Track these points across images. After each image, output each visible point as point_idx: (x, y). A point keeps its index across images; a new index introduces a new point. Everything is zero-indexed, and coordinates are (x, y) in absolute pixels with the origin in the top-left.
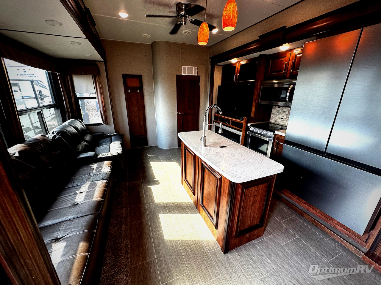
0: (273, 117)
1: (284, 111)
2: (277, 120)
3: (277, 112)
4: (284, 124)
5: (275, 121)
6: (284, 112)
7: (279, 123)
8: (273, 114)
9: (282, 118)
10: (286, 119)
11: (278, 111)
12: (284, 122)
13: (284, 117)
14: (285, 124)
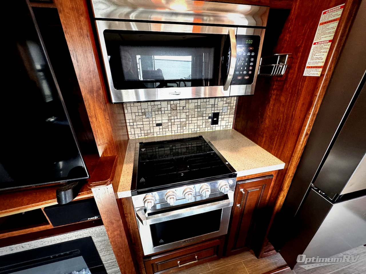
0: (135, 127)
1: (159, 107)
2: (149, 131)
3: (141, 114)
4: (167, 134)
5: (143, 135)
6: (160, 110)
7: (155, 135)
8: (131, 121)
9: (158, 125)
10: (170, 124)
11: (143, 111)
12: (167, 130)
13: (163, 121)
14: (171, 134)
